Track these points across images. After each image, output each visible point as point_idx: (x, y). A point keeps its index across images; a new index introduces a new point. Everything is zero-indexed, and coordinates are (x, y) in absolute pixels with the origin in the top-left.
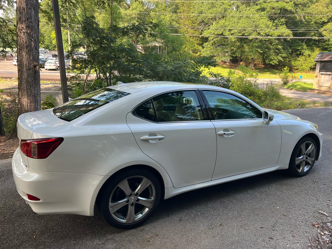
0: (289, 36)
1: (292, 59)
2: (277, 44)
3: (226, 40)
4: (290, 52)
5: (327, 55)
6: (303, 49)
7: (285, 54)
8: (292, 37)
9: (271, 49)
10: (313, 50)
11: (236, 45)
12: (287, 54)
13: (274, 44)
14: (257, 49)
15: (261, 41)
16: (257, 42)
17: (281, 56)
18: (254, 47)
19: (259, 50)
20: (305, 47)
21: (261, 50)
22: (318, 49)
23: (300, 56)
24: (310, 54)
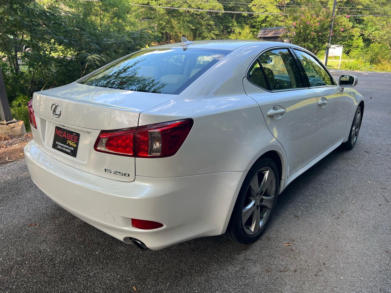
0: (221, 10)
1: (223, 38)
2: (208, 20)
3: (152, 12)
4: (222, 29)
5: (270, 31)
6: (233, 26)
7: (218, 32)
8: (223, 11)
9: (202, 26)
10: (242, 28)
11: (165, 19)
12: (219, 31)
13: (205, 19)
14: (188, 24)
15: (192, 15)
16: (188, 16)
17: (214, 33)
18: (185, 22)
19: (191, 25)
20: (235, 24)
21: (193, 26)
22: (247, 26)
23: (231, 34)
24: (241, 31)
